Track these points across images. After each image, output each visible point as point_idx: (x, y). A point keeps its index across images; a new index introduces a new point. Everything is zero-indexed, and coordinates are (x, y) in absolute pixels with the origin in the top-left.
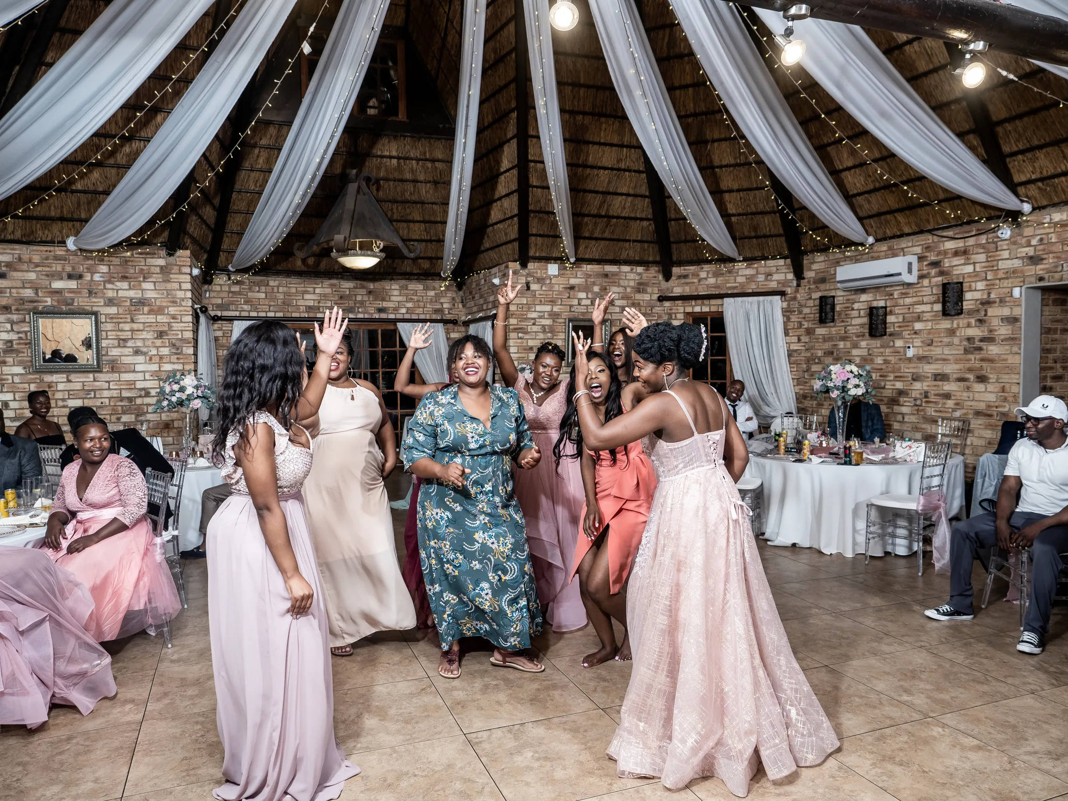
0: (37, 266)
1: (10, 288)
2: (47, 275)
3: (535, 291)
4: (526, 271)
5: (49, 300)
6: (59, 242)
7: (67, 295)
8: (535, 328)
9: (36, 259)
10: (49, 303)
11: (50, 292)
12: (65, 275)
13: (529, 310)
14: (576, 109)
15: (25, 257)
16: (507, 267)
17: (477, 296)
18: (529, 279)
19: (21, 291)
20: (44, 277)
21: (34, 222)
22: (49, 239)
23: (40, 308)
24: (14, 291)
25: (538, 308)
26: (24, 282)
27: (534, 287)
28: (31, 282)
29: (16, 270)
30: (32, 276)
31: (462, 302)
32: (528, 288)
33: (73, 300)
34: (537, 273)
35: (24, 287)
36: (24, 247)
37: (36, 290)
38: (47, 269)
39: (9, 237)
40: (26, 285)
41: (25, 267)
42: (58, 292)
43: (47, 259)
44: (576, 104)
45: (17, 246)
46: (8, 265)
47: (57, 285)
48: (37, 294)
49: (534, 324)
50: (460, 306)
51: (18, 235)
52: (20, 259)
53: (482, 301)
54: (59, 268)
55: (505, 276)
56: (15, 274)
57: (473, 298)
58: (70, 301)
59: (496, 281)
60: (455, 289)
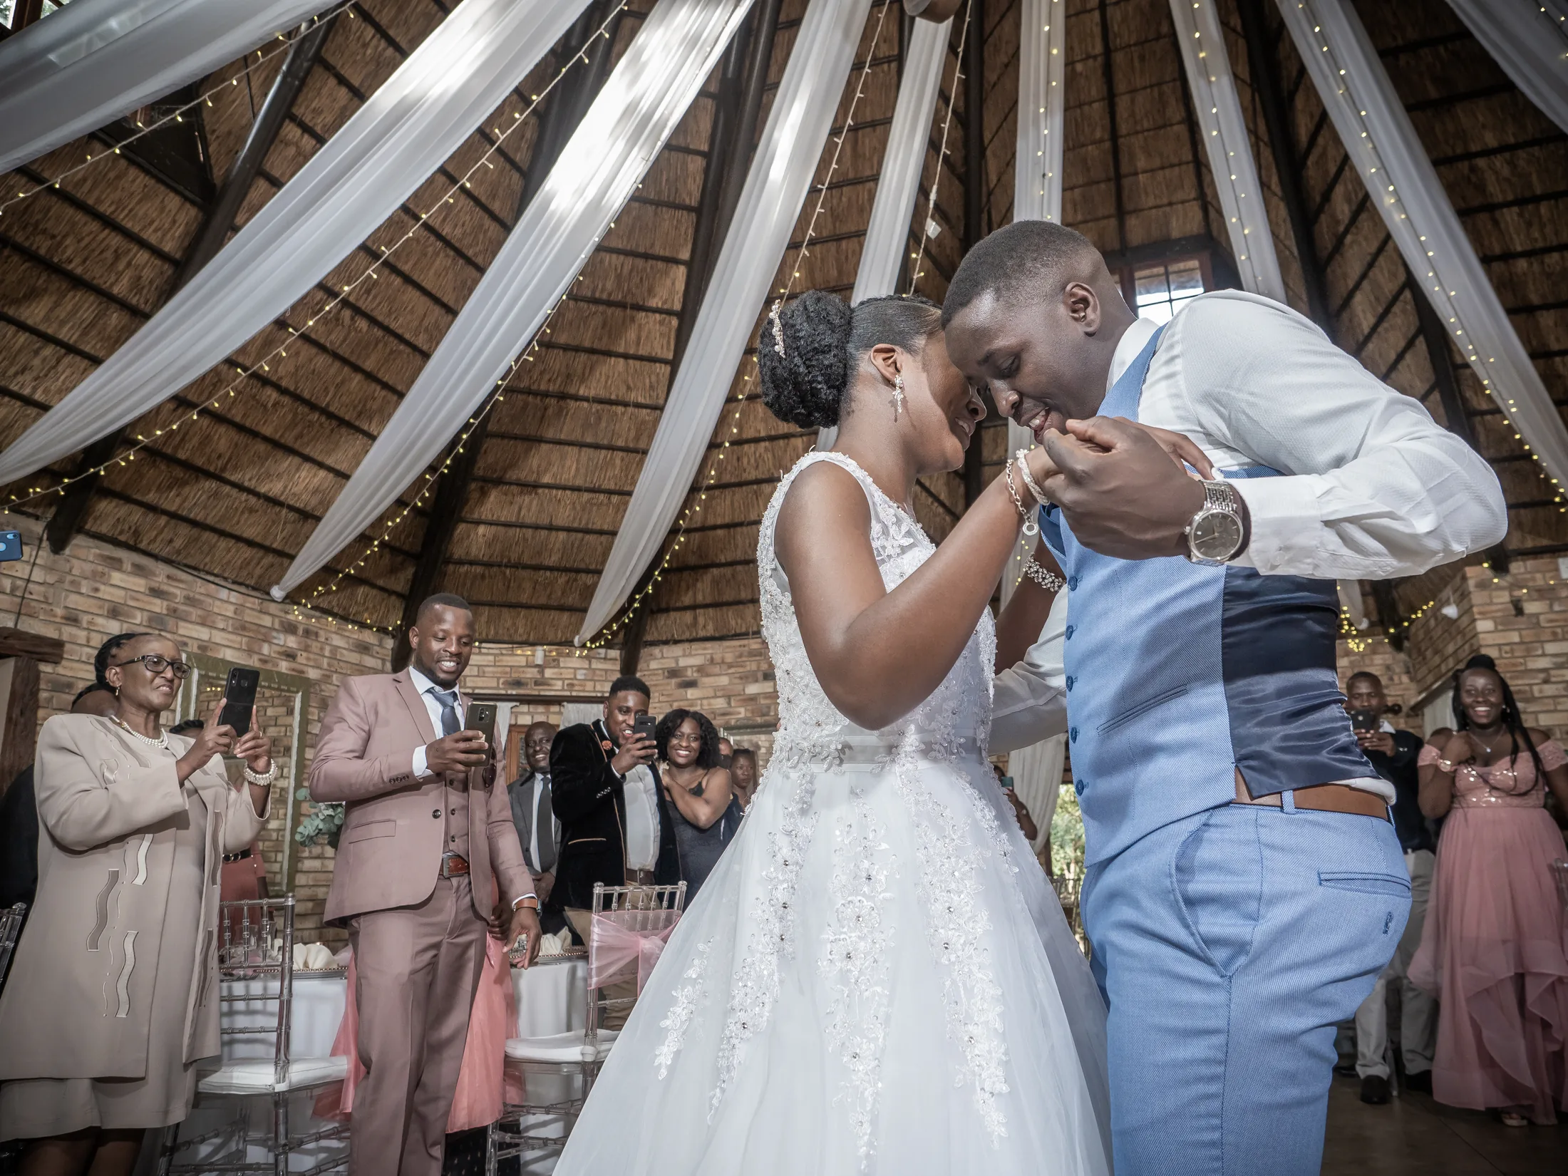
0: (730, 666)
1: (701, 699)
2: (741, 678)
3: (1537, 615)
4: (1509, 578)
5: (742, 710)
6: (754, 633)
7: (763, 701)
8: (1549, 690)
9: (729, 658)
10: (742, 715)
11: (744, 700)
12: (760, 675)
13: (1529, 654)
14: (1540, 244)
15: (718, 658)
16: (1464, 578)
17: (1429, 653)
18: (1517, 593)
19: (713, 701)
20: (737, 681)
21: (725, 609)
22: (744, 630)
23: (733, 722)
24: (705, 702)
25: (1551, 648)
26: (716, 689)
27: (1531, 608)
28: (723, 688)
29: (708, 675)
30: (724, 680)
31: (1408, 672)
32: (1519, 611)
33: (769, 707)
34: (1533, 579)
35: (715, 697)
36: (716, 644)
37: (729, 697)
38: (741, 670)
39: (702, 634)
40: (719, 694)
41: (717, 670)
42: (753, 699)
43: (741, 656)
44: (1536, 235)
45: (709, 644)
46: (700, 669)
47: (752, 689)
48: (729, 703)
49: (1546, 681)
50: (1405, 679)
51: (710, 631)
52: (712, 661)
53: (1437, 659)
54: (754, 667)
55: (1463, 597)
56: (706, 680)
57: (1424, 658)
58: (765, 710)
59: (1451, 611)
60: (1388, 649)
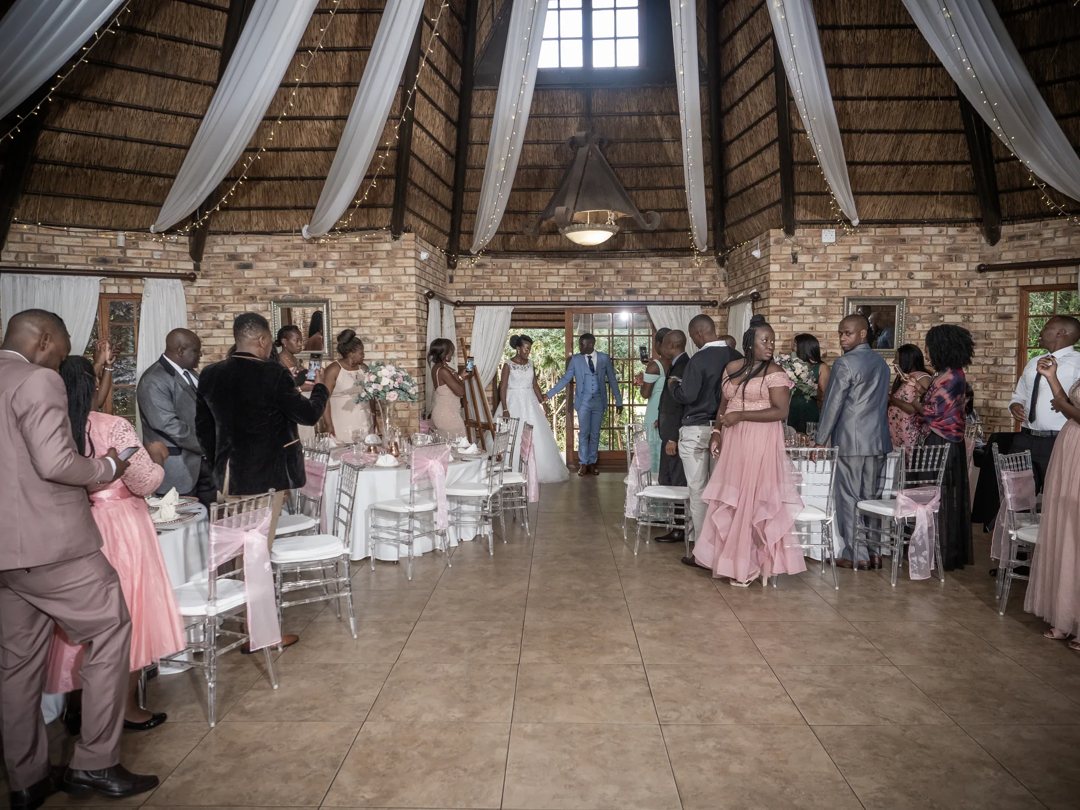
0: (278, 256)
1: (256, 278)
2: (286, 265)
3: (804, 264)
4: (793, 239)
5: (288, 288)
6: (296, 231)
7: (303, 283)
8: (802, 310)
9: (277, 249)
10: (288, 292)
11: (288, 281)
12: (301, 264)
13: (795, 287)
14: (855, 23)
15: (268, 247)
16: (768, 236)
17: (739, 273)
18: (797, 249)
19: (265, 280)
20: (283, 266)
21: (273, 212)
22: (288, 228)
23: (280, 297)
24: (259, 281)
25: (808, 285)
26: (267, 272)
27: (802, 259)
28: (273, 271)
29: (260, 261)
30: (274, 266)
31: (725, 281)
32: (795, 260)
33: (308, 288)
34: (807, 241)
35: (267, 277)
36: (267, 237)
37: (277, 279)
38: (286, 258)
39: (255, 229)
40: (269, 275)
41: (267, 257)
42: (295, 281)
43: (286, 248)
44: (855, 15)
45: (261, 237)
46: (254, 256)
47: (295, 273)
48: (277, 283)
49: (801, 305)
50: (722, 285)
51: (262, 227)
52: (264, 250)
53: (743, 278)
54: (297, 258)
55: (766, 246)
56: (259, 264)
57: (736, 275)
58: (305, 289)
59: (757, 254)
60: (716, 264)
